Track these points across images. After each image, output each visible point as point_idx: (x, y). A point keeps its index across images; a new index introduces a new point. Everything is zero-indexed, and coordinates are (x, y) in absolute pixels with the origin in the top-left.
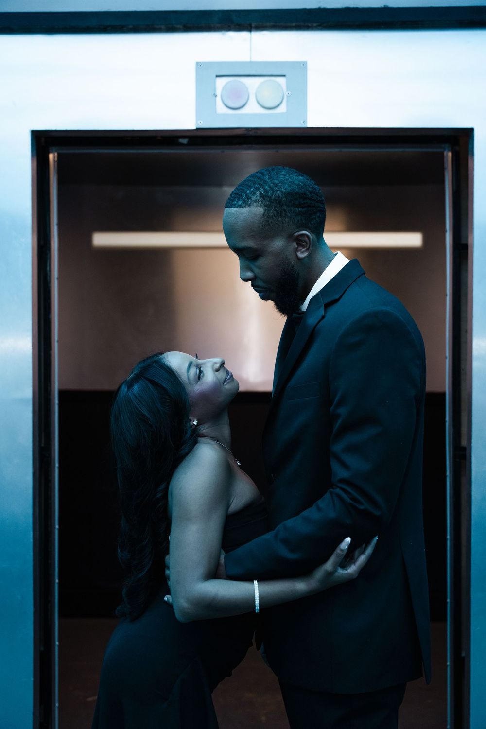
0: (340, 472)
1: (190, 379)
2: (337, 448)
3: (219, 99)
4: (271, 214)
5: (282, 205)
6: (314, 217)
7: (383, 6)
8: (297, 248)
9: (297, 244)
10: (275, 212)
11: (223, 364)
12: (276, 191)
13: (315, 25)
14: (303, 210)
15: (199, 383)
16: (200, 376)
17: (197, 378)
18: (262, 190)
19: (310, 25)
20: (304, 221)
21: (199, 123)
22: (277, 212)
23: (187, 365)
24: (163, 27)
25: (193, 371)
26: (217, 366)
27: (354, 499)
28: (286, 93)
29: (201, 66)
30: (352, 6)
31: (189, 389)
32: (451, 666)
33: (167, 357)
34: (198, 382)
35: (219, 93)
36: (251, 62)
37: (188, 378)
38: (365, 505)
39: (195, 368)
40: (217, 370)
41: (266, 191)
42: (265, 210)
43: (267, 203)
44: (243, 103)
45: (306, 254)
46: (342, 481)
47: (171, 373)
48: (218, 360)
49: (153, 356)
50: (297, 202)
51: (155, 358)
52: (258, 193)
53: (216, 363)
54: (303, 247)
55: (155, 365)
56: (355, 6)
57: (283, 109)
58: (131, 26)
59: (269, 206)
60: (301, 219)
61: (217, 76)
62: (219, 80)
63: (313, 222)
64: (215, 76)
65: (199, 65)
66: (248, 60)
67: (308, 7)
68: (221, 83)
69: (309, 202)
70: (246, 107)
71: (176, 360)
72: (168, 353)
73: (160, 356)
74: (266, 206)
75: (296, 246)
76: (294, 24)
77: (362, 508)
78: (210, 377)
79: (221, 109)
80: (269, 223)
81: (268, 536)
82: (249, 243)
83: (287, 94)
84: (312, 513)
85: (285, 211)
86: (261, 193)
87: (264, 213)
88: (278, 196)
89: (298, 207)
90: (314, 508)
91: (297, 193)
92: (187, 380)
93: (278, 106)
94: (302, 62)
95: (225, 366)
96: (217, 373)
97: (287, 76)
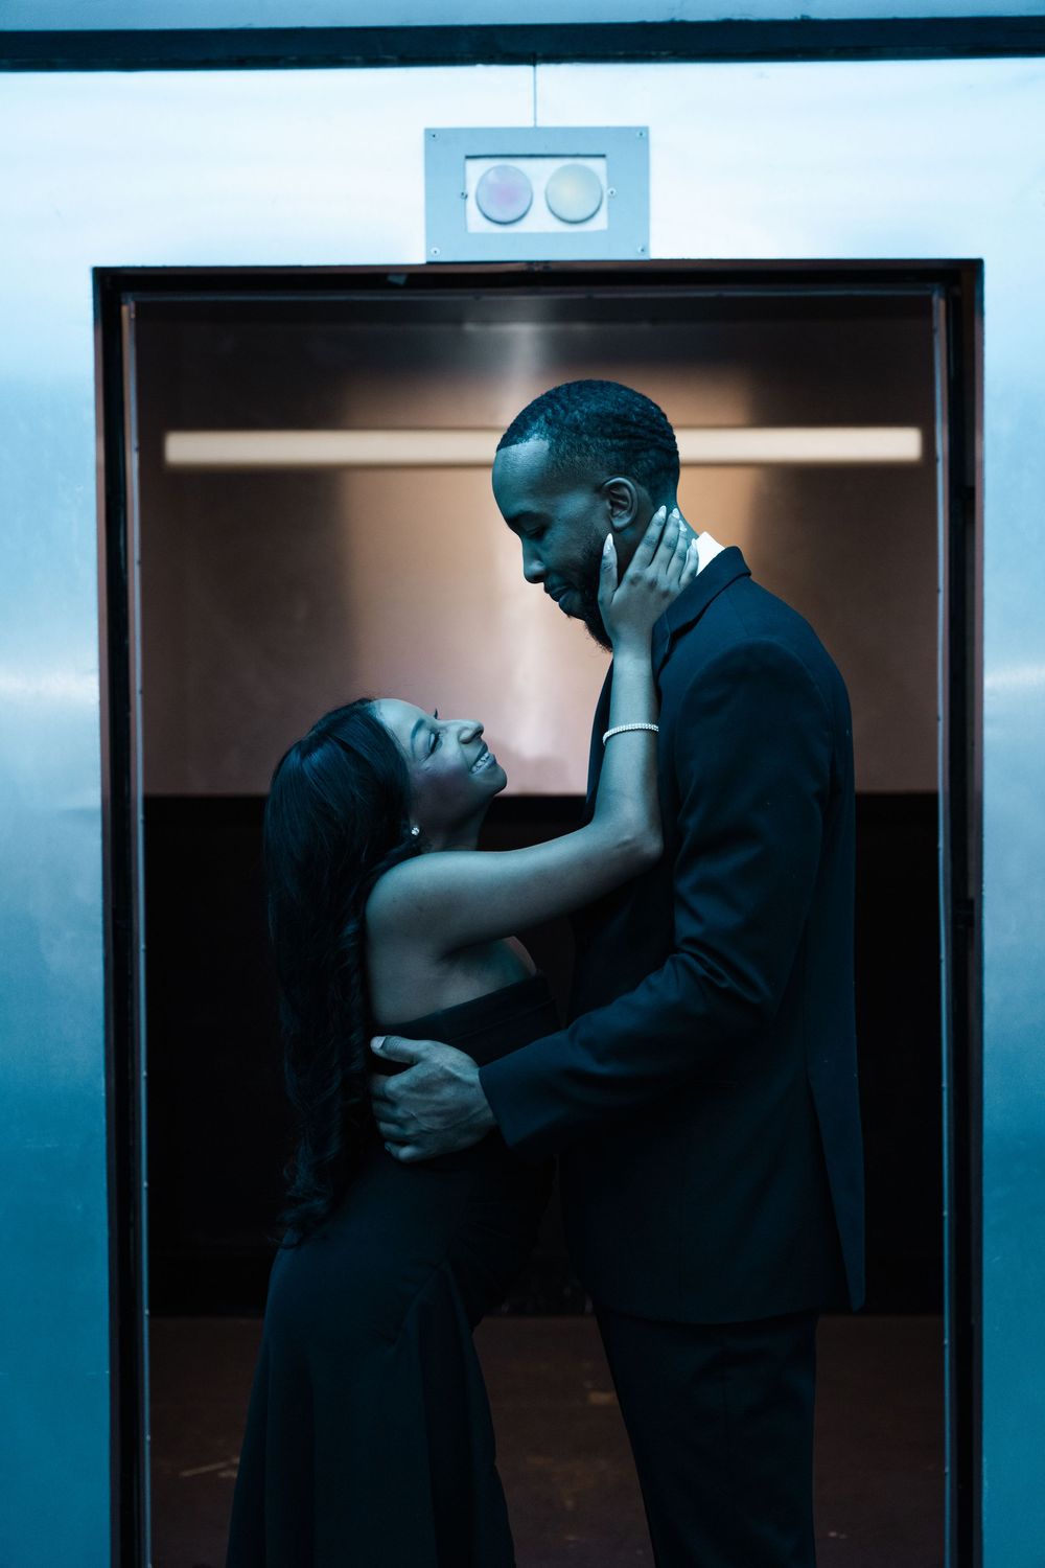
0: (686, 927)
1: (415, 749)
2: (684, 885)
3: (471, 203)
4: (561, 450)
5: (581, 434)
6: (643, 455)
7: (799, 17)
8: (612, 511)
9: (612, 504)
10: (568, 447)
11: (479, 732)
12: (572, 411)
13: (664, 53)
14: (622, 443)
15: (431, 757)
16: (434, 747)
17: (428, 750)
18: (549, 412)
19: (653, 53)
20: (623, 463)
21: (432, 251)
22: (573, 446)
23: (412, 725)
24: (358, 58)
25: (423, 736)
26: (466, 734)
27: (711, 970)
28: (606, 193)
29: (433, 136)
30: (736, 17)
31: (411, 767)
32: (951, 1346)
33: (380, 708)
34: (429, 756)
35: (471, 189)
36: (536, 129)
37: (413, 747)
38: (728, 982)
39: (428, 732)
40: (466, 742)
41: (555, 412)
42: (552, 444)
43: (556, 431)
44: (520, 213)
45: (627, 520)
46: (690, 941)
47: (381, 736)
48: (472, 725)
49: (355, 704)
50: (609, 430)
51: (358, 706)
52: (542, 418)
53: (466, 728)
54: (623, 508)
55: (356, 717)
56: (743, 18)
57: (600, 223)
58: (294, 58)
59: (558, 438)
60: (616, 459)
61: (468, 157)
62: (472, 165)
63: (640, 466)
64: (463, 157)
65: (432, 135)
66: (530, 124)
67: (650, 19)
68: (476, 169)
69: (632, 430)
70: (526, 220)
71: (394, 715)
72: (384, 701)
73: (366, 705)
74: (553, 437)
75: (610, 507)
76: (621, 53)
77: (723, 985)
78: (451, 752)
79: (476, 223)
80: (557, 466)
81: (560, 1037)
82: (526, 505)
83: (609, 191)
84: (641, 997)
85: (585, 443)
86: (546, 417)
87: (550, 450)
88: (576, 420)
89: (610, 437)
90: (642, 988)
91: (609, 415)
92: (410, 749)
93: (592, 216)
94: (637, 128)
95: (482, 737)
96: (463, 746)
97: (608, 157)
